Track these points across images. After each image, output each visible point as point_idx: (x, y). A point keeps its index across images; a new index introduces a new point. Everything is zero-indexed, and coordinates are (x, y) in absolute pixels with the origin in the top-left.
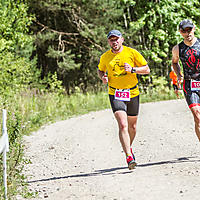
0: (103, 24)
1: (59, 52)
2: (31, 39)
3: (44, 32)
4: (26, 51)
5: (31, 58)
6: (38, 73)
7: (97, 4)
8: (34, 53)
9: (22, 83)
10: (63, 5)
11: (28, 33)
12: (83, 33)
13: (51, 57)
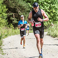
0: (25, 12)
1: (13, 18)
2: (6, 14)
3: (10, 13)
4: (5, 17)
5: (6, 19)
6: (8, 23)
7: (23, 7)
8: (7, 18)
9: (3, 25)
10: (15, 7)
11: (6, 13)
12: (20, 14)
13: (11, 20)
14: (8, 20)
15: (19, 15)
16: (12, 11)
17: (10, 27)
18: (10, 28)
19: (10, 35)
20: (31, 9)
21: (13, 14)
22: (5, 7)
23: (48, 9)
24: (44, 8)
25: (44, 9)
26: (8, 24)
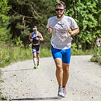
0: (46, 14)
1: (22, 26)
2: (8, 18)
3: (15, 15)
4: (5, 24)
5: (8, 28)
6: (11, 36)
7: (44, 3)
8: (9, 25)
9: (2, 40)
10: (26, 2)
11: (7, 15)
12: (35, 17)
15: (34, 19)
16: (20, 11)
21: (22, 18)
22: (6, 2)
23: (94, 8)
24: (85, 5)
25: (86, 7)
26: (12, 38)
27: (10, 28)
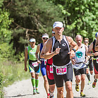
1: (26, 40)
2: (10, 32)
3: (18, 29)
4: (7, 39)
5: (10, 43)
6: (14, 52)
7: (48, 14)
8: (11, 40)
9: (4, 57)
10: (29, 14)
11: (9, 29)
12: (40, 30)
13: (21, 43)
14: (14, 45)
15: (38, 32)
16: (23, 24)
17: (19, 60)
18: (20, 63)
19: (20, 79)
20: (65, 19)
21: (25, 31)
22: (7, 14)
24: (94, 15)
26: (15, 54)
27: (12, 44)
